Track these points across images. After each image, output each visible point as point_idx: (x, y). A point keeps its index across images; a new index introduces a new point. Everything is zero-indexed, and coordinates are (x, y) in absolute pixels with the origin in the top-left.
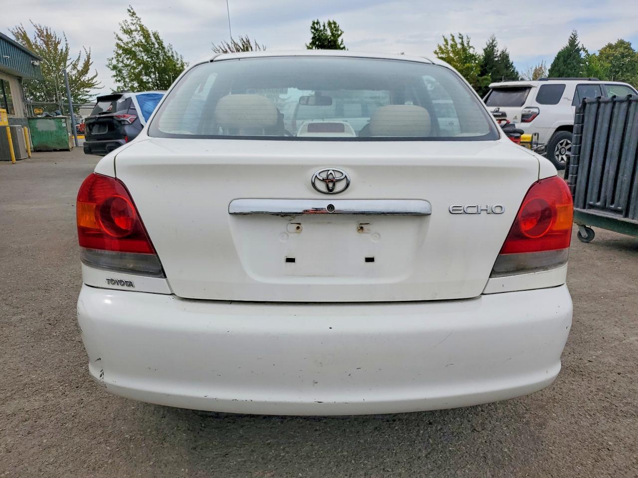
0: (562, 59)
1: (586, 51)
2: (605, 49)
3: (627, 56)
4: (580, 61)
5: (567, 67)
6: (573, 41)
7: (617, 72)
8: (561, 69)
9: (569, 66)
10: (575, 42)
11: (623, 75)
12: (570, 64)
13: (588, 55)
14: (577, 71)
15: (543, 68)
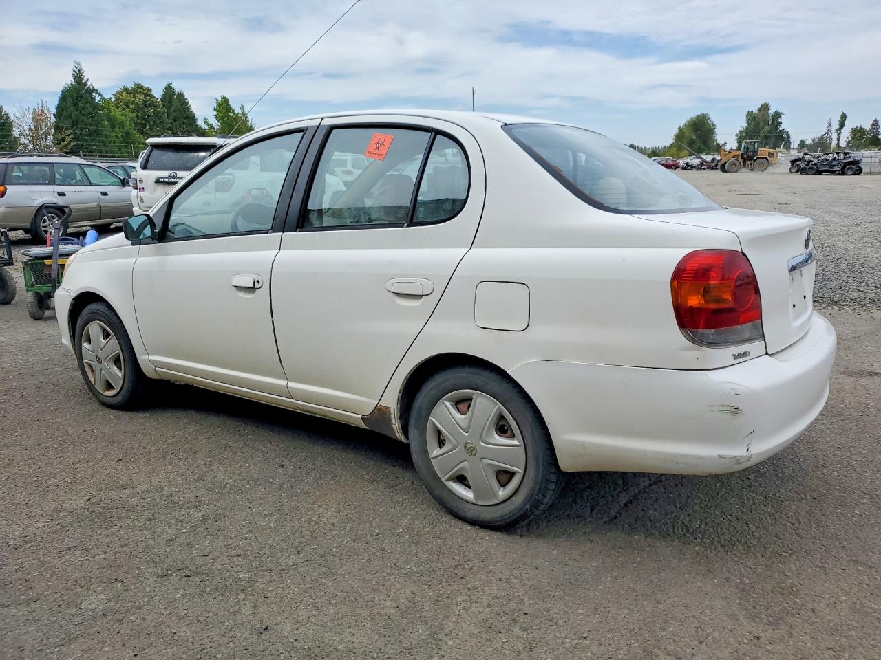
0: (70, 100)
1: (100, 94)
2: (121, 93)
3: (150, 105)
4: (96, 106)
5: (80, 113)
6: (78, 77)
7: (144, 126)
8: (73, 115)
9: (83, 112)
10: (82, 79)
11: (152, 129)
12: (83, 108)
13: (104, 99)
14: (96, 119)
15: (46, 112)
